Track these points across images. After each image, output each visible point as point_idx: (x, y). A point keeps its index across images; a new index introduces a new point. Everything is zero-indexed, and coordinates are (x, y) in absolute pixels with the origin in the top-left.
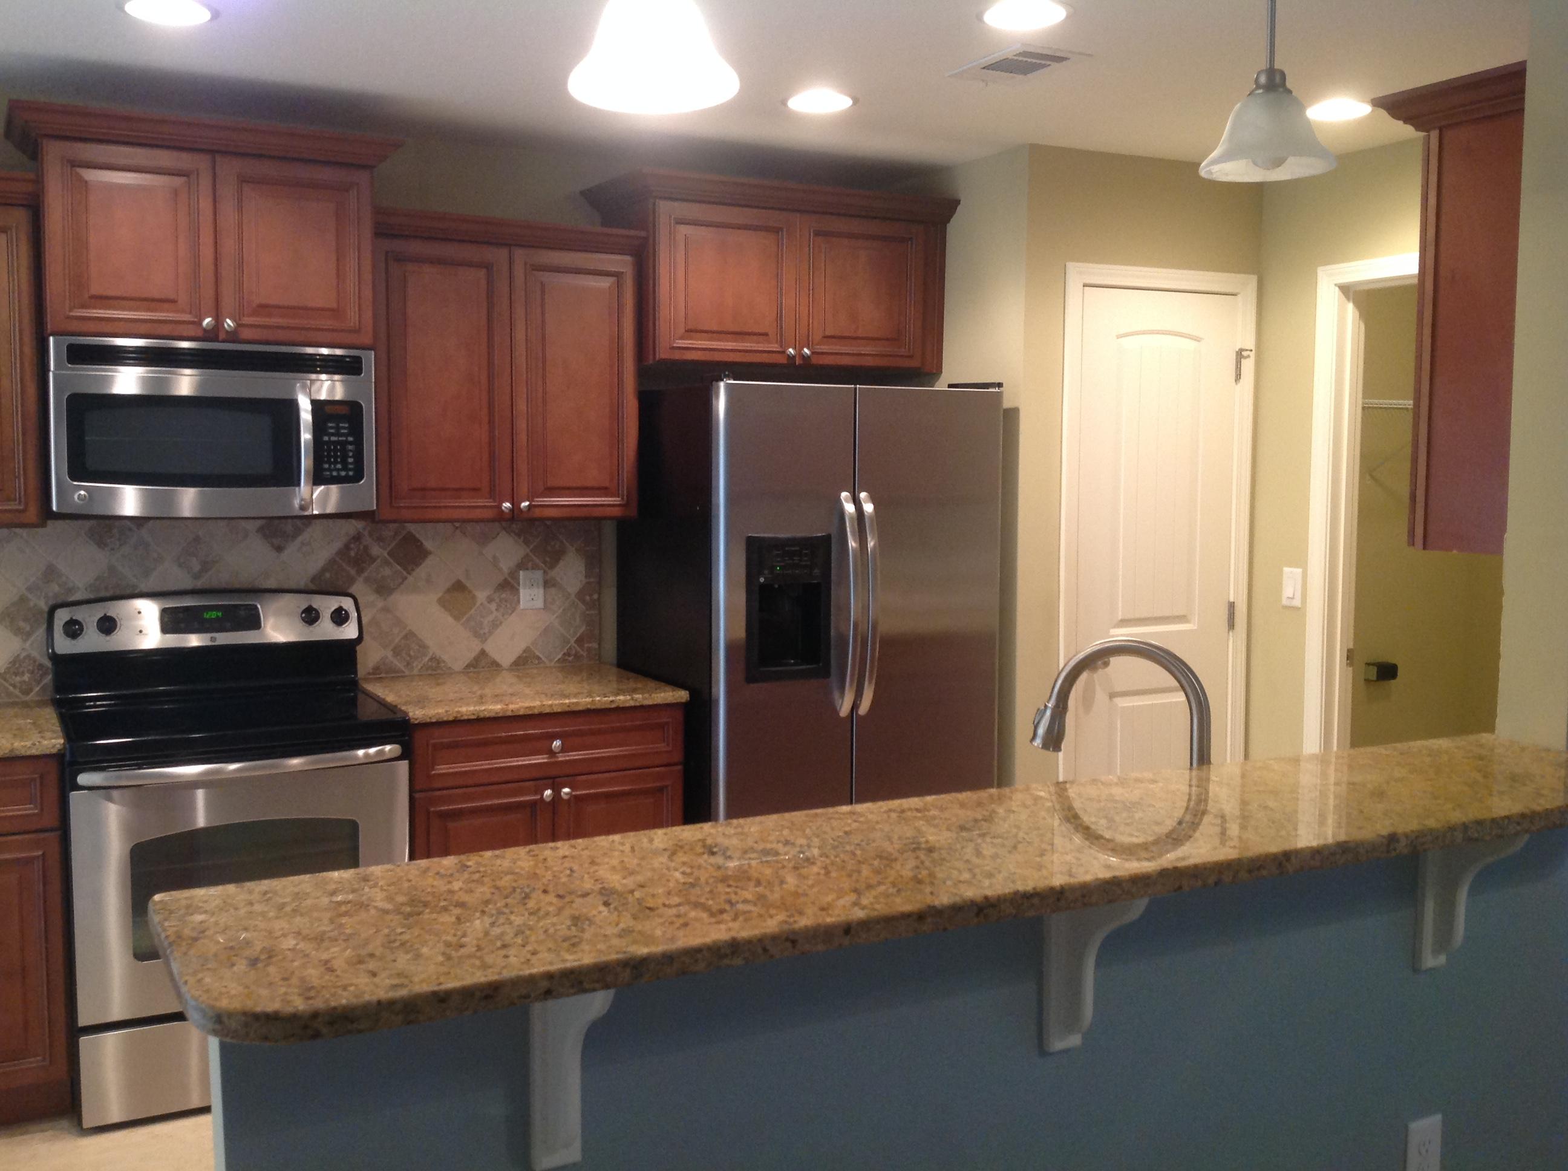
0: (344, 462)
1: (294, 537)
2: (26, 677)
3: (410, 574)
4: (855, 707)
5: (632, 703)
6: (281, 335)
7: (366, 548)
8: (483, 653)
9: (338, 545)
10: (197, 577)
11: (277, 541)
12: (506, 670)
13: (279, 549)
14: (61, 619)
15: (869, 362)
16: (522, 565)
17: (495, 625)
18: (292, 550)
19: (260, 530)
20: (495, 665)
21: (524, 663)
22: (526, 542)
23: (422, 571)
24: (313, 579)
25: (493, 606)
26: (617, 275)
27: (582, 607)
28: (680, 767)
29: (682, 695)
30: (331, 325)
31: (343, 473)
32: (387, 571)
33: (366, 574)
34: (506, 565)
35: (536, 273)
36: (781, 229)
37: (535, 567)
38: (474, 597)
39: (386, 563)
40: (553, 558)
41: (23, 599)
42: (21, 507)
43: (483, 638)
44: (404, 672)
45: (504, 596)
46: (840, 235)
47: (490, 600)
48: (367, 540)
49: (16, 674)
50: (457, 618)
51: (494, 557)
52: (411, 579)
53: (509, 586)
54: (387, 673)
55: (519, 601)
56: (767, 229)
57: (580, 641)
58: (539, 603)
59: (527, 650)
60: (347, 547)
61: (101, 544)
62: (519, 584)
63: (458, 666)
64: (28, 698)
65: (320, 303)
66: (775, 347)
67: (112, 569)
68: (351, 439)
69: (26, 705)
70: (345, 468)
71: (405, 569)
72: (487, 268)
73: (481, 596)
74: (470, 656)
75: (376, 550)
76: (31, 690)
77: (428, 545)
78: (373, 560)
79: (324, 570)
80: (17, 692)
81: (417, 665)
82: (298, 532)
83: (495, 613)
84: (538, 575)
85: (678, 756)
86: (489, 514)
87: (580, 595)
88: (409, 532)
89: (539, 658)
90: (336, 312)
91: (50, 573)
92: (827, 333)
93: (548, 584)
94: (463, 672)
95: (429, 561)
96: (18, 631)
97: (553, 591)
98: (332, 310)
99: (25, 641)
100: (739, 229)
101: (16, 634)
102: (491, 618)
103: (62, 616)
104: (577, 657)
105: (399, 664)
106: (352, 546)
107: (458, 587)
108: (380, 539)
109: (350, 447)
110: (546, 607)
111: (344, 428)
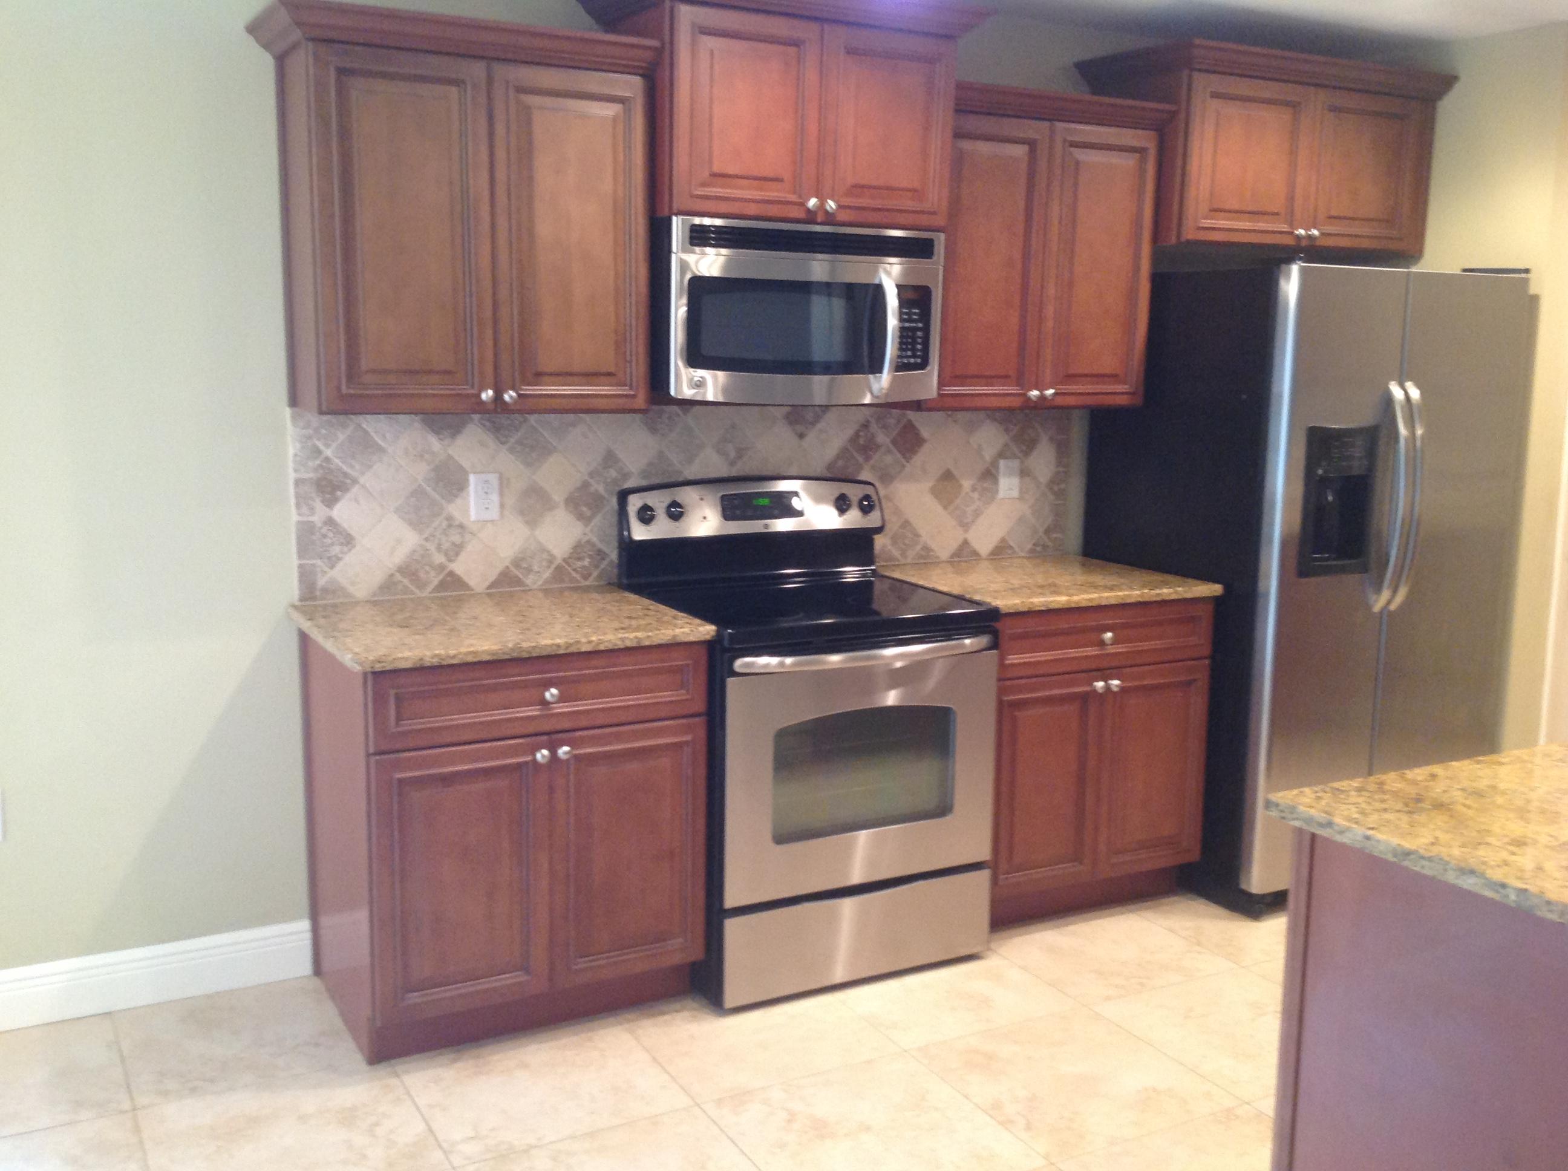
0: (914, 350)
1: (813, 424)
2: (586, 562)
3: (908, 462)
4: (1389, 602)
5: (1174, 597)
6: (872, 217)
7: (873, 436)
8: (966, 542)
9: (850, 432)
10: (732, 464)
11: (800, 428)
12: (985, 559)
13: (801, 436)
14: (634, 505)
15: (1365, 244)
16: (1001, 455)
17: (977, 514)
18: (812, 436)
19: (787, 417)
20: (975, 553)
21: (1001, 552)
22: (1007, 430)
23: (918, 459)
24: (829, 467)
25: (976, 495)
26: (1141, 151)
27: (1051, 497)
28: (1207, 662)
29: (1215, 589)
30: (913, 207)
31: (912, 360)
32: (888, 459)
33: (872, 462)
34: (988, 454)
35: (1072, 149)
36: (1299, 103)
37: (1014, 456)
38: (961, 486)
39: (889, 451)
40: (1028, 445)
41: (585, 485)
42: (632, 393)
43: (965, 526)
44: (898, 560)
45: (985, 485)
46: (1348, 111)
47: (974, 489)
48: (874, 427)
49: (579, 559)
50: (945, 508)
51: (980, 446)
52: (908, 468)
53: (989, 475)
54: (886, 561)
55: (997, 491)
56: (1286, 104)
57: (1047, 531)
58: (1015, 493)
59: (1003, 540)
60: (857, 435)
61: (653, 430)
62: (998, 471)
63: (944, 554)
64: (587, 583)
65: (904, 184)
66: (1285, 228)
67: (661, 455)
68: (920, 325)
69: (587, 589)
70: (914, 356)
71: (905, 458)
72: (1029, 144)
73: (967, 484)
74: (954, 545)
75: (882, 438)
76: (590, 575)
77: (925, 433)
78: (878, 447)
79: (838, 457)
80: (578, 577)
81: (911, 554)
82: (817, 419)
83: (978, 503)
84: (1015, 464)
85: (1206, 651)
86: (1016, 402)
87: (1052, 482)
88: (910, 421)
89: (1011, 547)
90: (917, 193)
91: (610, 459)
92: (1334, 213)
93: (1024, 473)
94: (948, 562)
95: (925, 449)
96: (580, 517)
97: (1027, 479)
98: (915, 190)
99: (586, 526)
100: (1263, 103)
101: (578, 519)
102: (973, 507)
103: (635, 503)
104: (1045, 547)
105: (896, 553)
106: (861, 434)
107: (947, 476)
108: (885, 427)
109: (919, 334)
110: (1021, 498)
111: (915, 314)
